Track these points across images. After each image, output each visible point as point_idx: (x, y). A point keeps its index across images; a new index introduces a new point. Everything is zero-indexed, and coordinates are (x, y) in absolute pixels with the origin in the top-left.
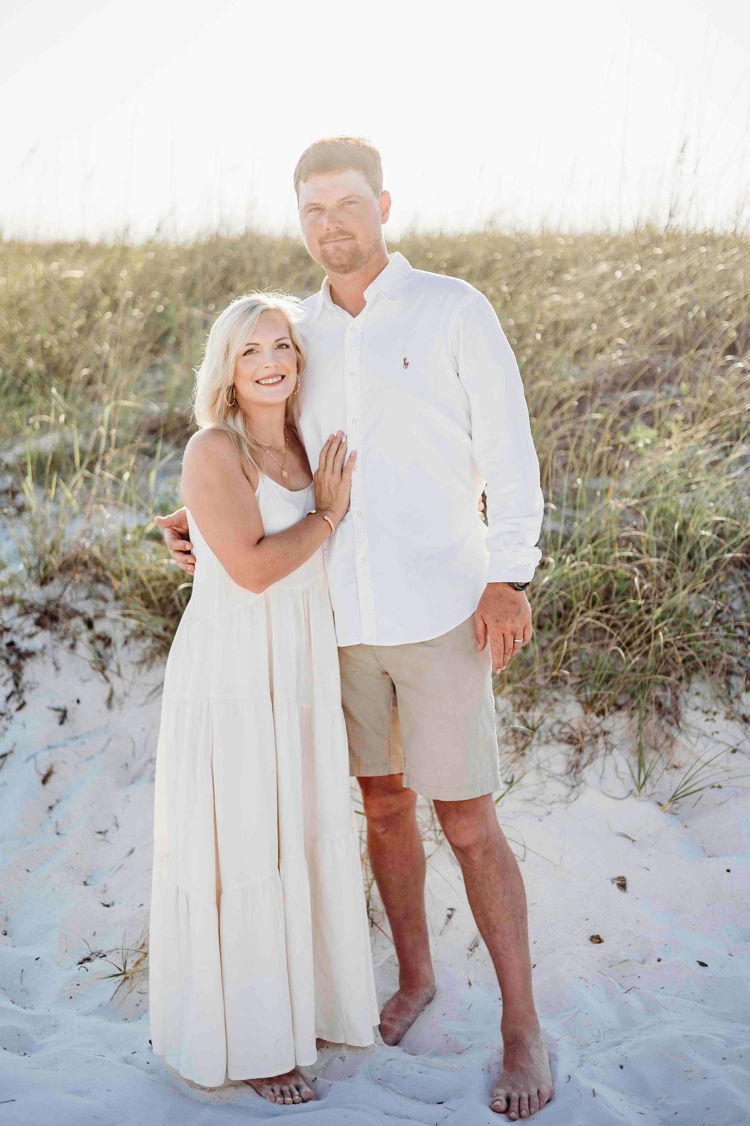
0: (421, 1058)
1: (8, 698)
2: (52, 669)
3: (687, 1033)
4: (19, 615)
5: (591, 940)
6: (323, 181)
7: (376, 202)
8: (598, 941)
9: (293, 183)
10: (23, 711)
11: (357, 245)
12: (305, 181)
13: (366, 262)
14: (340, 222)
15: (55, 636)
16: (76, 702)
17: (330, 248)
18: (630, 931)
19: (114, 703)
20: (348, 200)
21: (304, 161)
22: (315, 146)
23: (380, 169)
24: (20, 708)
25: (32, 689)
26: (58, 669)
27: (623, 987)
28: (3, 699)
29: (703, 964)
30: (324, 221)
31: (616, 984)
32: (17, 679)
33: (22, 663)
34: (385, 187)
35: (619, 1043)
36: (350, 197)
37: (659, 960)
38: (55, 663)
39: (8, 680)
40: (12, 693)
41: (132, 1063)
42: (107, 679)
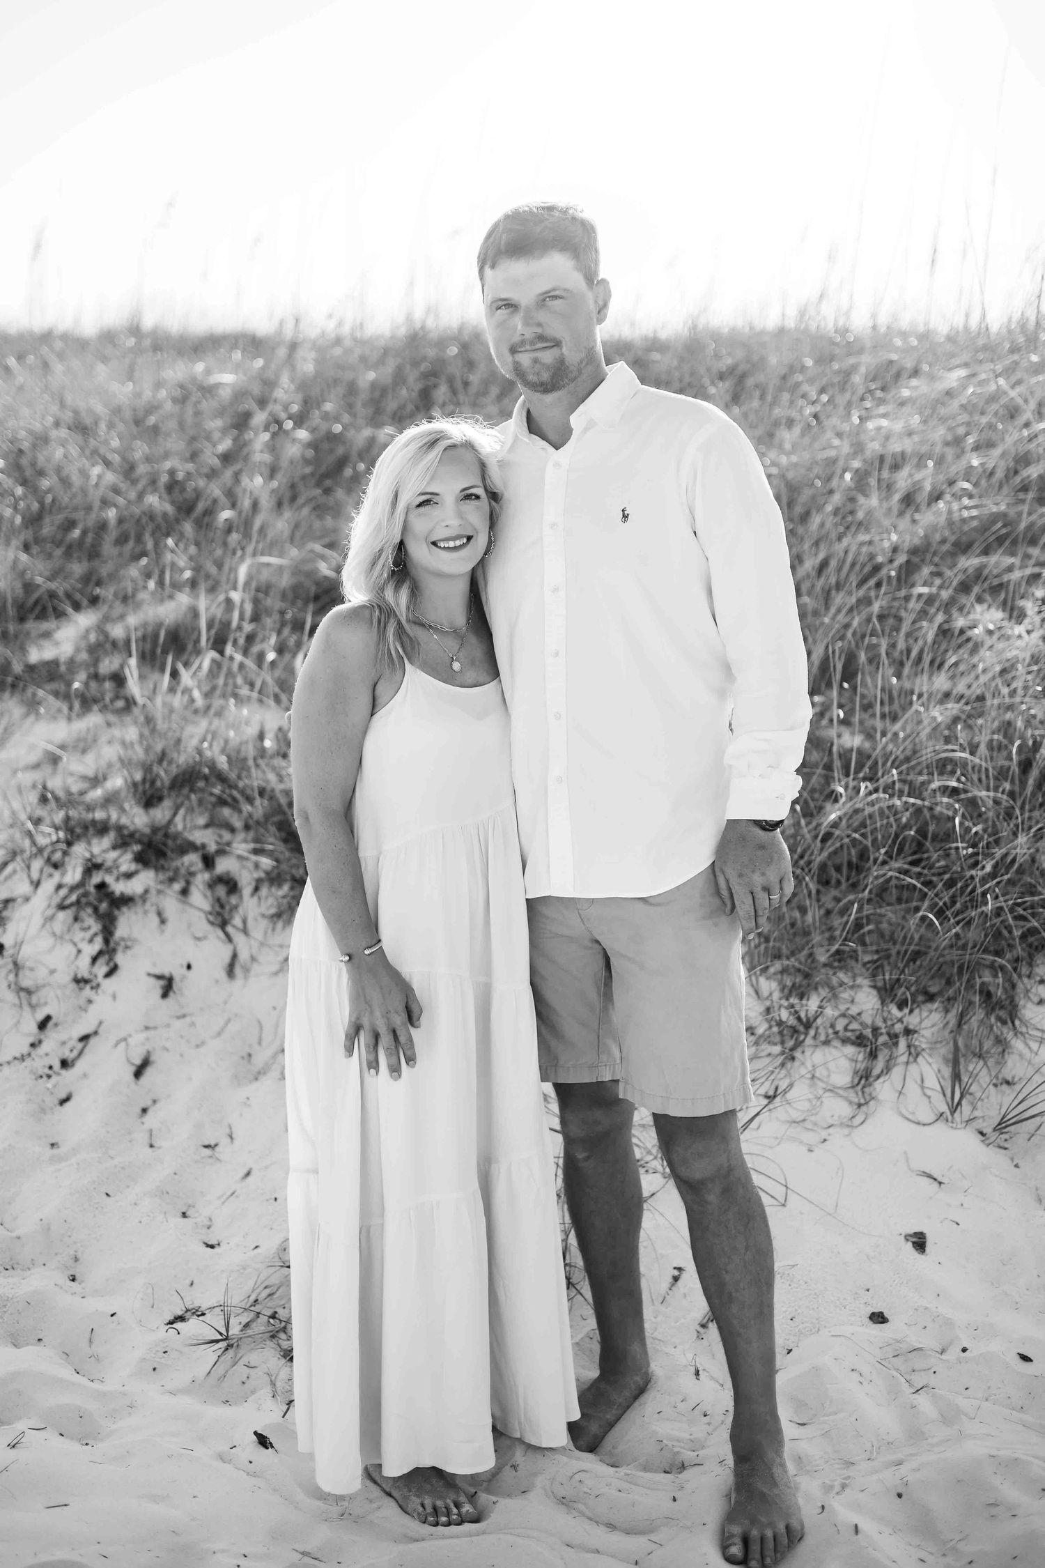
0: (622, 1471)
1: (94, 960)
2: (155, 920)
3: (994, 1452)
4: (114, 847)
5: (871, 1318)
6: (517, 268)
7: (590, 296)
8: (880, 1319)
9: (476, 270)
10: (114, 978)
11: (562, 354)
12: (493, 267)
13: (575, 378)
14: (539, 325)
15: (161, 876)
17: (525, 359)
18: (926, 1308)
20: (552, 294)
21: (491, 240)
22: (507, 217)
23: (596, 251)
25: (127, 947)
26: (163, 921)
27: (911, 1385)
29: (1025, 1358)
30: (518, 321)
31: (903, 1380)
32: (108, 932)
33: (116, 912)
34: (602, 274)
35: (899, 1463)
36: (554, 290)
37: (964, 1350)
38: (159, 914)
39: (96, 934)
40: (100, 953)
41: (230, 1461)
42: (229, 938)
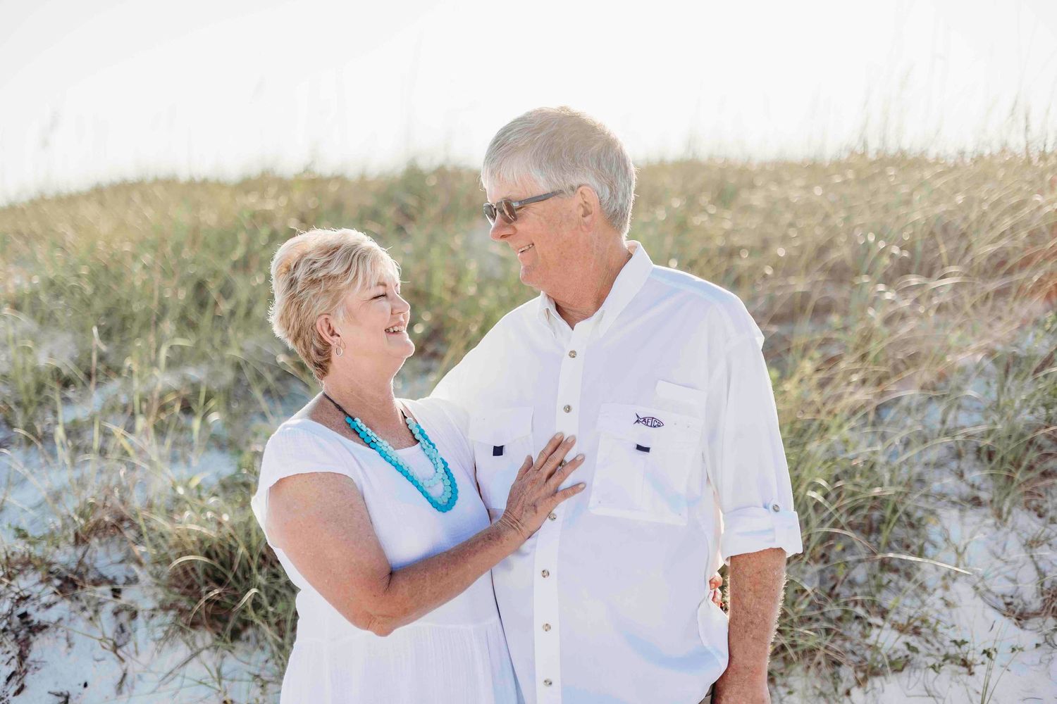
16: (83, 685)
19: (125, 688)
24: (18, 692)
28: (4, 680)
